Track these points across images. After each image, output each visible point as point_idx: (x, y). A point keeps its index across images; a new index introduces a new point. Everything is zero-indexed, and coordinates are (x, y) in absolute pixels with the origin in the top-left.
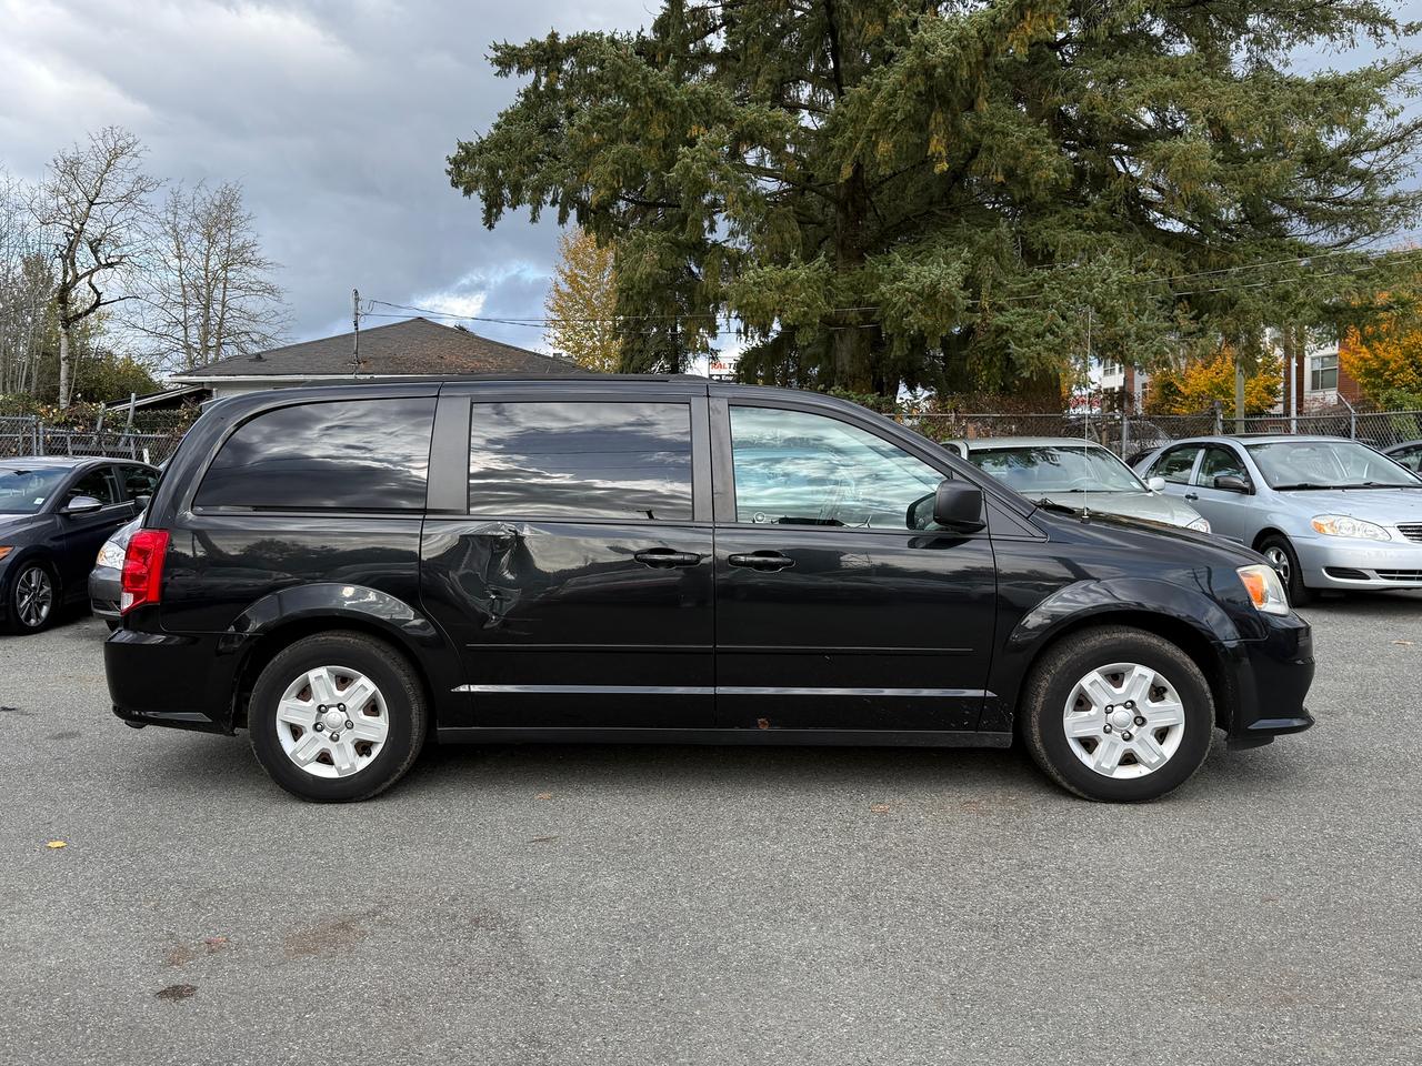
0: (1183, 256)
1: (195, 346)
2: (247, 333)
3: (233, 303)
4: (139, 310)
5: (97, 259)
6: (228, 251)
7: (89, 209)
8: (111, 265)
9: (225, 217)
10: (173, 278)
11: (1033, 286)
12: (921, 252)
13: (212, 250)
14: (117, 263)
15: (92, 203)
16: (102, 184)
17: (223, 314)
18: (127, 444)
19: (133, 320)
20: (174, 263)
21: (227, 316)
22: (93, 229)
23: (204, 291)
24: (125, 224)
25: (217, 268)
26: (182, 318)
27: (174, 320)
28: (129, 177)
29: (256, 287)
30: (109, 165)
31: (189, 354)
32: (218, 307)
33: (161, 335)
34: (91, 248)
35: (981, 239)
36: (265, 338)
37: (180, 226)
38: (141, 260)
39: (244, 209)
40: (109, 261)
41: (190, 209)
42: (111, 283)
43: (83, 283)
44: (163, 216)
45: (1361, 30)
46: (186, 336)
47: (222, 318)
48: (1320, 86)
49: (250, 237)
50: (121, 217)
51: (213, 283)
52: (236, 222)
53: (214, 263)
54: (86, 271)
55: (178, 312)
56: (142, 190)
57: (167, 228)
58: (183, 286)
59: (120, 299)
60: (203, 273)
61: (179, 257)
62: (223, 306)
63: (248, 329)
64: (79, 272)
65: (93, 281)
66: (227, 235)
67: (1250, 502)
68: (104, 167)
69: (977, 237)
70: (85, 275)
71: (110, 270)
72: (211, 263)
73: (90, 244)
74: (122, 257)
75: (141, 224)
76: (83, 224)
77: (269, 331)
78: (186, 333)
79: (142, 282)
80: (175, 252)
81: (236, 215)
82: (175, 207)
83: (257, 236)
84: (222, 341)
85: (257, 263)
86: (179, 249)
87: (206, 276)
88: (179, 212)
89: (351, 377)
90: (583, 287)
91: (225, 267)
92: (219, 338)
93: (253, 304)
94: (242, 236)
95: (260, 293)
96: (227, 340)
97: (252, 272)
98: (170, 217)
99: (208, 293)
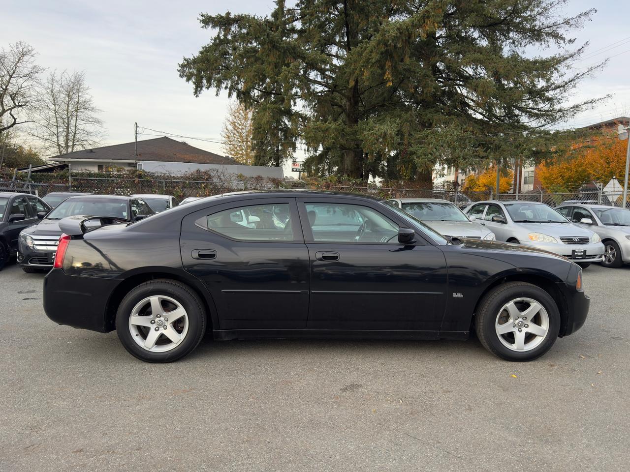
0: (481, 128)
1: (62, 145)
2: (86, 140)
3: (79, 127)
4: (35, 128)
5: (14, 103)
6: (78, 103)
7: (10, 79)
8: (21, 106)
9: (76, 87)
10: (52, 114)
11: (424, 136)
12: (380, 120)
13: (70, 102)
14: (24, 105)
15: (11, 77)
16: (16, 68)
17: (75, 131)
18: (28, 187)
19: (32, 132)
20: (52, 107)
21: (77, 132)
22: (12, 89)
23: (66, 121)
24: (28, 87)
25: (72, 110)
26: (56, 132)
27: (52, 133)
28: (30, 66)
29: (91, 120)
30: (19, 59)
31: (59, 148)
32: (73, 128)
33: (46, 140)
34: (11, 98)
35: (405, 116)
36: (95, 142)
37: (55, 90)
38: (36, 104)
39: (86, 84)
40: (20, 104)
41: (60, 82)
42: (21, 114)
43: (7, 114)
44: (46, 85)
45: (552, 41)
46: (58, 141)
47: (75, 134)
48: (535, 62)
49: (88, 97)
50: (25, 84)
51: (71, 117)
52: (81, 90)
54: (8, 108)
55: (54, 129)
56: (36, 72)
57: (49, 91)
58: (56, 118)
59: (25, 122)
60: (66, 112)
61: (55, 105)
62: (76, 127)
63: (87, 138)
64: (5, 108)
65: (12, 113)
66: (77, 96)
67: (504, 227)
68: (17, 60)
69: (403, 115)
70: (9, 109)
71: (20, 108)
72: (70, 108)
73: (11, 96)
74: (26, 102)
75: (36, 88)
76: (7, 86)
77: (97, 140)
78: (58, 139)
79: (37, 116)
80: (53, 102)
81: (81, 87)
82: (53, 81)
83: (92, 97)
84: (75, 143)
85: (93, 110)
86: (54, 101)
87: (67, 114)
88: (54, 84)
89: (133, 161)
90: (238, 128)
91: (77, 110)
92: (73, 142)
93: (89, 127)
94: (84, 97)
95: (93, 123)
96: (77, 143)
97: (89, 113)
98: (50, 86)
99: (68, 122)
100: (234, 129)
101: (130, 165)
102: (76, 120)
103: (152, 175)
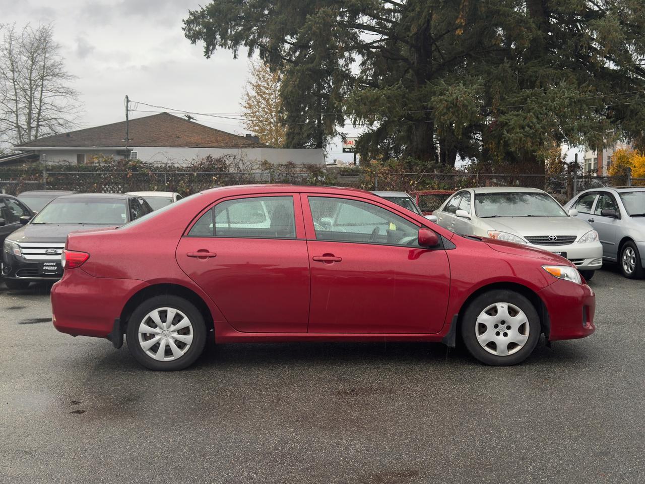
1: (23, 126)
3: (47, 100)
6: (44, 67)
9: (42, 46)
10: (9, 84)
11: (522, 99)
13: (34, 66)
17: (41, 106)
20: (10, 74)
21: (43, 108)
23: (29, 93)
25: (37, 78)
26: (15, 109)
29: (61, 90)
31: (19, 131)
32: (37, 103)
36: (67, 122)
37: (14, 51)
39: (54, 41)
46: (17, 121)
47: (40, 110)
49: (58, 59)
51: (35, 87)
52: (48, 50)
53: (35, 75)
55: (12, 106)
57: (5, 52)
58: (15, 89)
60: (28, 81)
61: (13, 71)
62: (41, 101)
63: (56, 117)
66: (43, 57)
72: (33, 75)
77: (69, 117)
78: (17, 118)
80: (10, 67)
81: (48, 45)
82: (11, 39)
83: (63, 59)
84: (40, 123)
85: (62, 76)
86: (13, 66)
87: (31, 83)
88: (13, 42)
89: (124, 148)
90: (265, 93)
91: (42, 78)
92: (38, 122)
93: (60, 101)
94: (53, 58)
95: (64, 94)
96: (43, 123)
97: (59, 81)
98: (7, 46)
99: (31, 94)
100: (258, 94)
101: (119, 153)
102: (42, 91)
103: (149, 166)
